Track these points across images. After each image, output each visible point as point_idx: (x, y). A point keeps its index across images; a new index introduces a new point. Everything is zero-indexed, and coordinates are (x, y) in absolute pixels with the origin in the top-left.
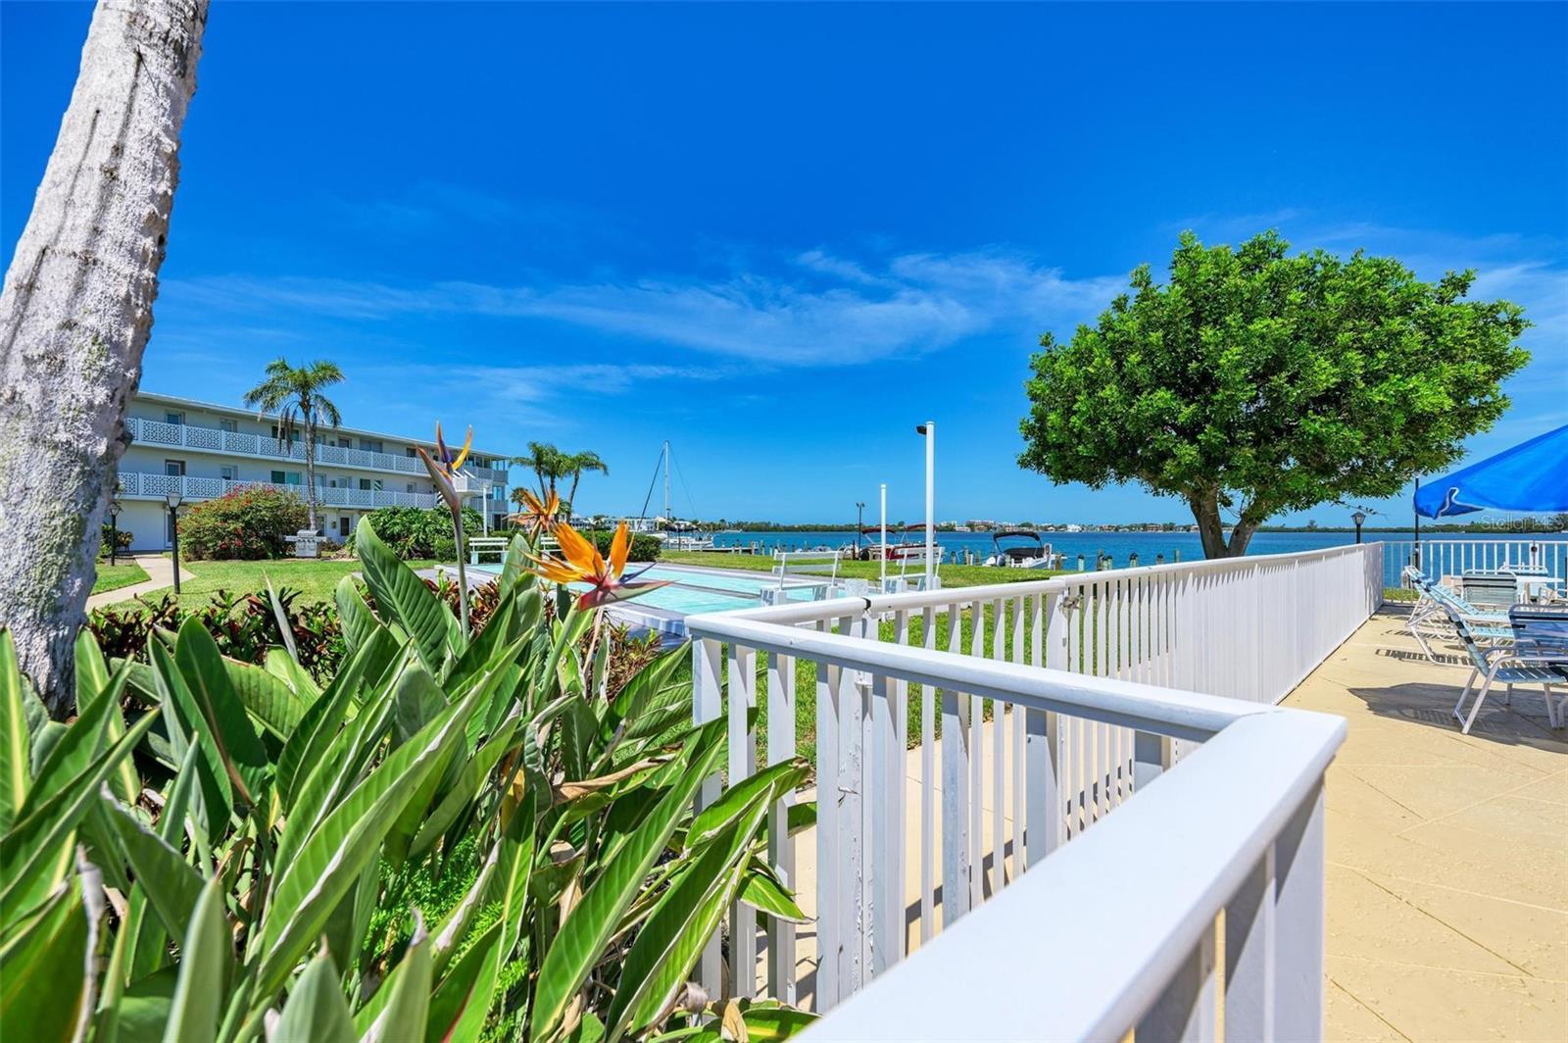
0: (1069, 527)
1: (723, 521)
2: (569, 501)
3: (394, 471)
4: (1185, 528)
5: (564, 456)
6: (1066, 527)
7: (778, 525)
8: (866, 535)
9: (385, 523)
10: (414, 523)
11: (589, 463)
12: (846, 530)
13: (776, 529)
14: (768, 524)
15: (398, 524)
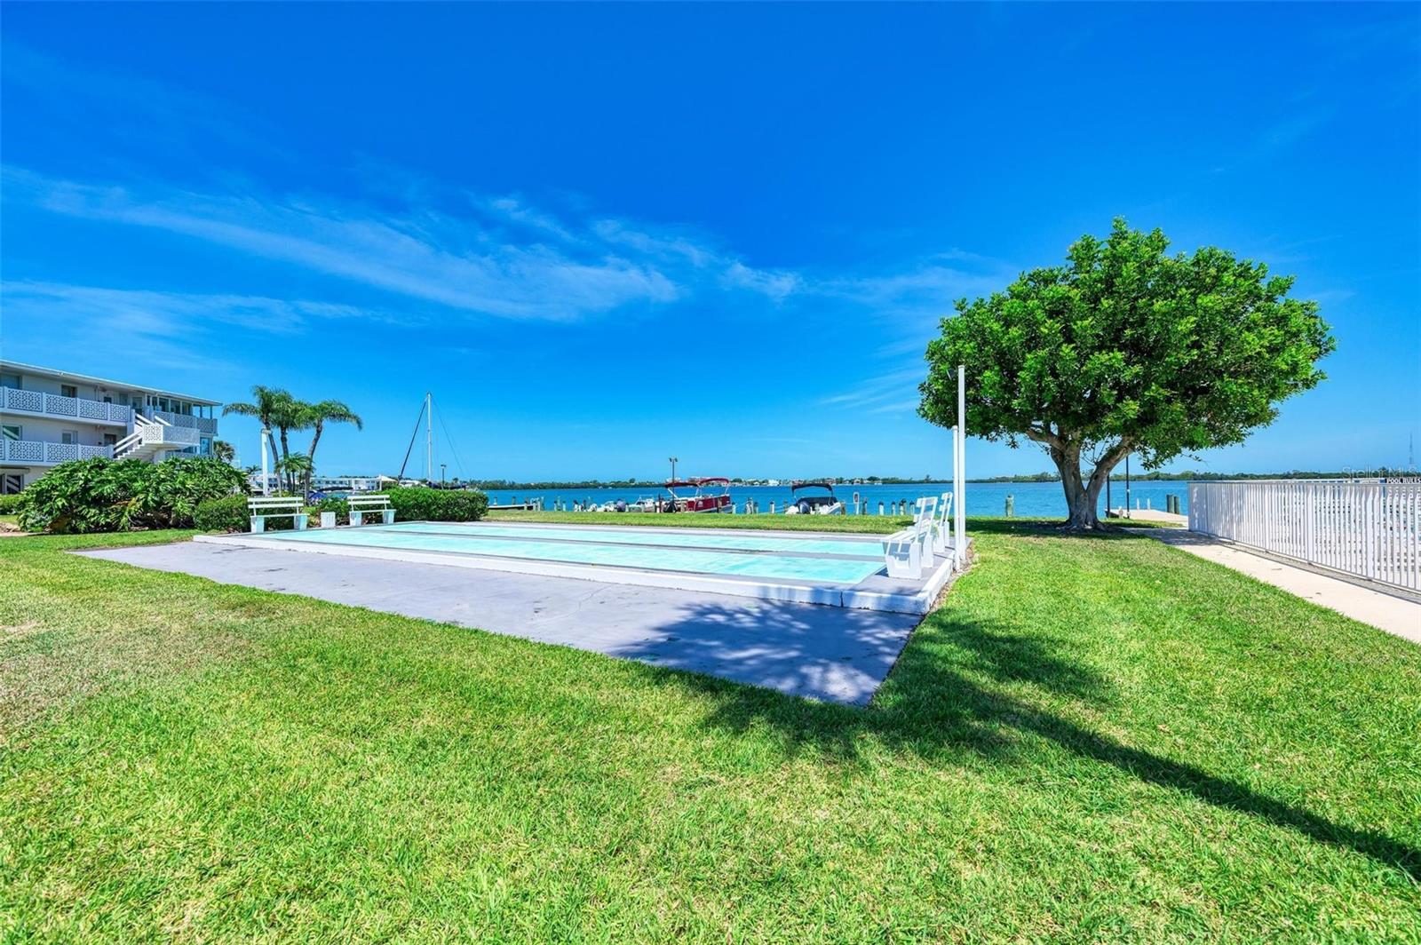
0: (770, 481)
1: (456, 479)
2: (310, 456)
3: (44, 414)
4: (850, 481)
5: (301, 404)
6: (767, 481)
7: (514, 483)
8: (669, 489)
9: (87, 481)
10: (135, 480)
11: (338, 414)
12: (582, 487)
13: (512, 487)
14: (503, 483)
15: (110, 482)
